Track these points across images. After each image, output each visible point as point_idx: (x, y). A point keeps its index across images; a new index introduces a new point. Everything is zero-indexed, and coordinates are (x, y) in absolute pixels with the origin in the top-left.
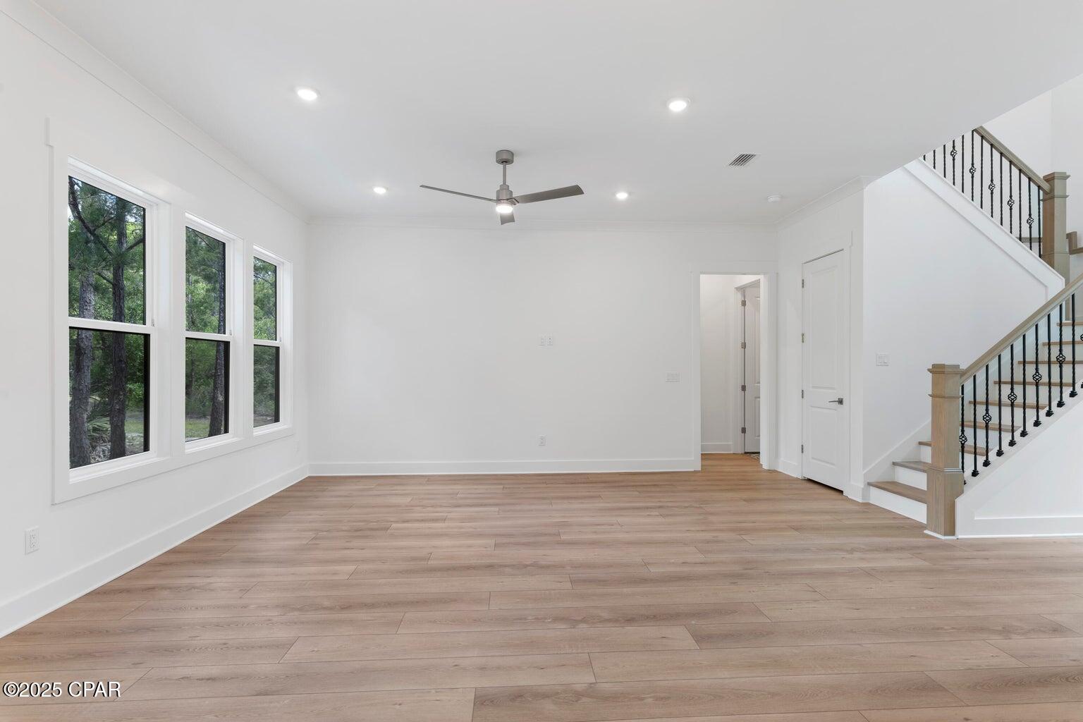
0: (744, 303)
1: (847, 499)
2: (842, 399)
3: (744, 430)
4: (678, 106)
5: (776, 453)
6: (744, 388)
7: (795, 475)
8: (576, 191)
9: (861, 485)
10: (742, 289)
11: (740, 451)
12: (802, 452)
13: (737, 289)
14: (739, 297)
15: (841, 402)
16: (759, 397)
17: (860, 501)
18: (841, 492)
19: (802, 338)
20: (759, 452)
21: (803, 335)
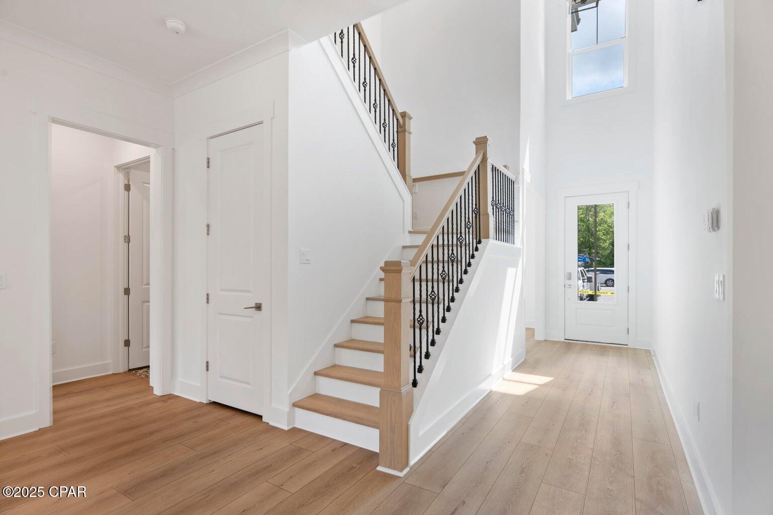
0: (127, 188)
1: (270, 428)
2: (260, 304)
3: (127, 343)
5: (171, 373)
6: (127, 291)
7: (197, 399)
9: (286, 408)
10: (125, 169)
11: (122, 369)
12: (207, 370)
13: (119, 168)
14: (122, 181)
15: (258, 307)
16: (149, 302)
17: (286, 428)
18: (260, 417)
19: (206, 229)
20: (148, 367)
21: (208, 226)
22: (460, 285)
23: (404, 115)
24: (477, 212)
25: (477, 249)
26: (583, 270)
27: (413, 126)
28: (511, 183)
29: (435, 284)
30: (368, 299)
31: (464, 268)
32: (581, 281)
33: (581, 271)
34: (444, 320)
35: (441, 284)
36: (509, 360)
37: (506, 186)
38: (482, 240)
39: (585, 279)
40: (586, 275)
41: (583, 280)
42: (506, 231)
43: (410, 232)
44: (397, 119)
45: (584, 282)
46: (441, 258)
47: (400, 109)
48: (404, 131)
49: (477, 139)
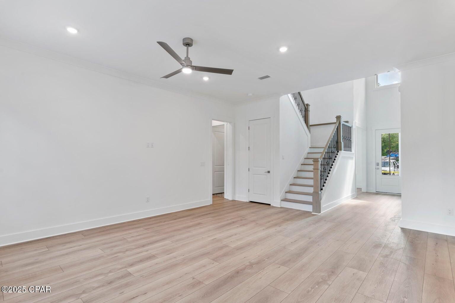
1: (273, 207)
4: (283, 50)
7: (245, 201)
8: (229, 72)
9: (279, 201)
12: (249, 192)
15: (269, 172)
17: (279, 206)
18: (270, 205)
19: (248, 148)
20: (224, 193)
21: (249, 148)
22: (332, 166)
23: (307, 105)
24: (337, 142)
25: (337, 154)
26: (395, 161)
27: (311, 108)
28: (350, 128)
29: (325, 166)
30: (298, 171)
31: (333, 161)
32: (393, 167)
33: (393, 162)
34: (328, 176)
35: (327, 166)
36: (350, 194)
37: (348, 130)
38: (339, 151)
39: (395, 167)
40: (397, 164)
41: (394, 167)
42: (348, 147)
43: (310, 148)
44: (305, 107)
45: (395, 168)
46: (327, 158)
47: (306, 103)
48: (308, 111)
49: (337, 116)
